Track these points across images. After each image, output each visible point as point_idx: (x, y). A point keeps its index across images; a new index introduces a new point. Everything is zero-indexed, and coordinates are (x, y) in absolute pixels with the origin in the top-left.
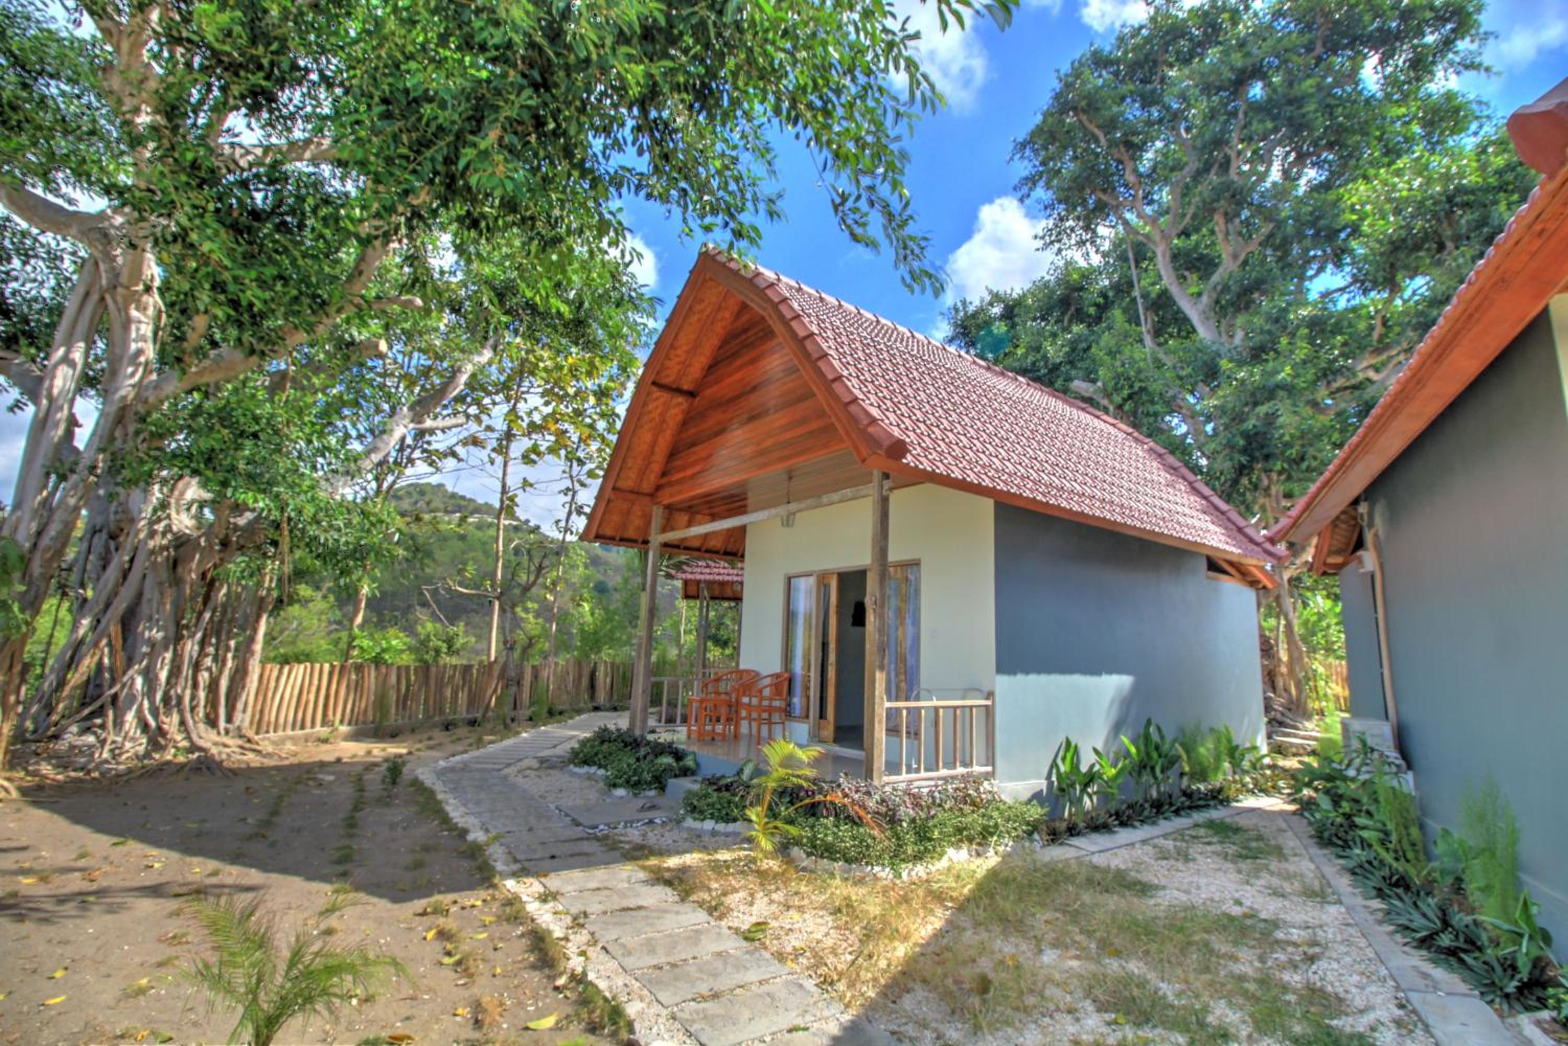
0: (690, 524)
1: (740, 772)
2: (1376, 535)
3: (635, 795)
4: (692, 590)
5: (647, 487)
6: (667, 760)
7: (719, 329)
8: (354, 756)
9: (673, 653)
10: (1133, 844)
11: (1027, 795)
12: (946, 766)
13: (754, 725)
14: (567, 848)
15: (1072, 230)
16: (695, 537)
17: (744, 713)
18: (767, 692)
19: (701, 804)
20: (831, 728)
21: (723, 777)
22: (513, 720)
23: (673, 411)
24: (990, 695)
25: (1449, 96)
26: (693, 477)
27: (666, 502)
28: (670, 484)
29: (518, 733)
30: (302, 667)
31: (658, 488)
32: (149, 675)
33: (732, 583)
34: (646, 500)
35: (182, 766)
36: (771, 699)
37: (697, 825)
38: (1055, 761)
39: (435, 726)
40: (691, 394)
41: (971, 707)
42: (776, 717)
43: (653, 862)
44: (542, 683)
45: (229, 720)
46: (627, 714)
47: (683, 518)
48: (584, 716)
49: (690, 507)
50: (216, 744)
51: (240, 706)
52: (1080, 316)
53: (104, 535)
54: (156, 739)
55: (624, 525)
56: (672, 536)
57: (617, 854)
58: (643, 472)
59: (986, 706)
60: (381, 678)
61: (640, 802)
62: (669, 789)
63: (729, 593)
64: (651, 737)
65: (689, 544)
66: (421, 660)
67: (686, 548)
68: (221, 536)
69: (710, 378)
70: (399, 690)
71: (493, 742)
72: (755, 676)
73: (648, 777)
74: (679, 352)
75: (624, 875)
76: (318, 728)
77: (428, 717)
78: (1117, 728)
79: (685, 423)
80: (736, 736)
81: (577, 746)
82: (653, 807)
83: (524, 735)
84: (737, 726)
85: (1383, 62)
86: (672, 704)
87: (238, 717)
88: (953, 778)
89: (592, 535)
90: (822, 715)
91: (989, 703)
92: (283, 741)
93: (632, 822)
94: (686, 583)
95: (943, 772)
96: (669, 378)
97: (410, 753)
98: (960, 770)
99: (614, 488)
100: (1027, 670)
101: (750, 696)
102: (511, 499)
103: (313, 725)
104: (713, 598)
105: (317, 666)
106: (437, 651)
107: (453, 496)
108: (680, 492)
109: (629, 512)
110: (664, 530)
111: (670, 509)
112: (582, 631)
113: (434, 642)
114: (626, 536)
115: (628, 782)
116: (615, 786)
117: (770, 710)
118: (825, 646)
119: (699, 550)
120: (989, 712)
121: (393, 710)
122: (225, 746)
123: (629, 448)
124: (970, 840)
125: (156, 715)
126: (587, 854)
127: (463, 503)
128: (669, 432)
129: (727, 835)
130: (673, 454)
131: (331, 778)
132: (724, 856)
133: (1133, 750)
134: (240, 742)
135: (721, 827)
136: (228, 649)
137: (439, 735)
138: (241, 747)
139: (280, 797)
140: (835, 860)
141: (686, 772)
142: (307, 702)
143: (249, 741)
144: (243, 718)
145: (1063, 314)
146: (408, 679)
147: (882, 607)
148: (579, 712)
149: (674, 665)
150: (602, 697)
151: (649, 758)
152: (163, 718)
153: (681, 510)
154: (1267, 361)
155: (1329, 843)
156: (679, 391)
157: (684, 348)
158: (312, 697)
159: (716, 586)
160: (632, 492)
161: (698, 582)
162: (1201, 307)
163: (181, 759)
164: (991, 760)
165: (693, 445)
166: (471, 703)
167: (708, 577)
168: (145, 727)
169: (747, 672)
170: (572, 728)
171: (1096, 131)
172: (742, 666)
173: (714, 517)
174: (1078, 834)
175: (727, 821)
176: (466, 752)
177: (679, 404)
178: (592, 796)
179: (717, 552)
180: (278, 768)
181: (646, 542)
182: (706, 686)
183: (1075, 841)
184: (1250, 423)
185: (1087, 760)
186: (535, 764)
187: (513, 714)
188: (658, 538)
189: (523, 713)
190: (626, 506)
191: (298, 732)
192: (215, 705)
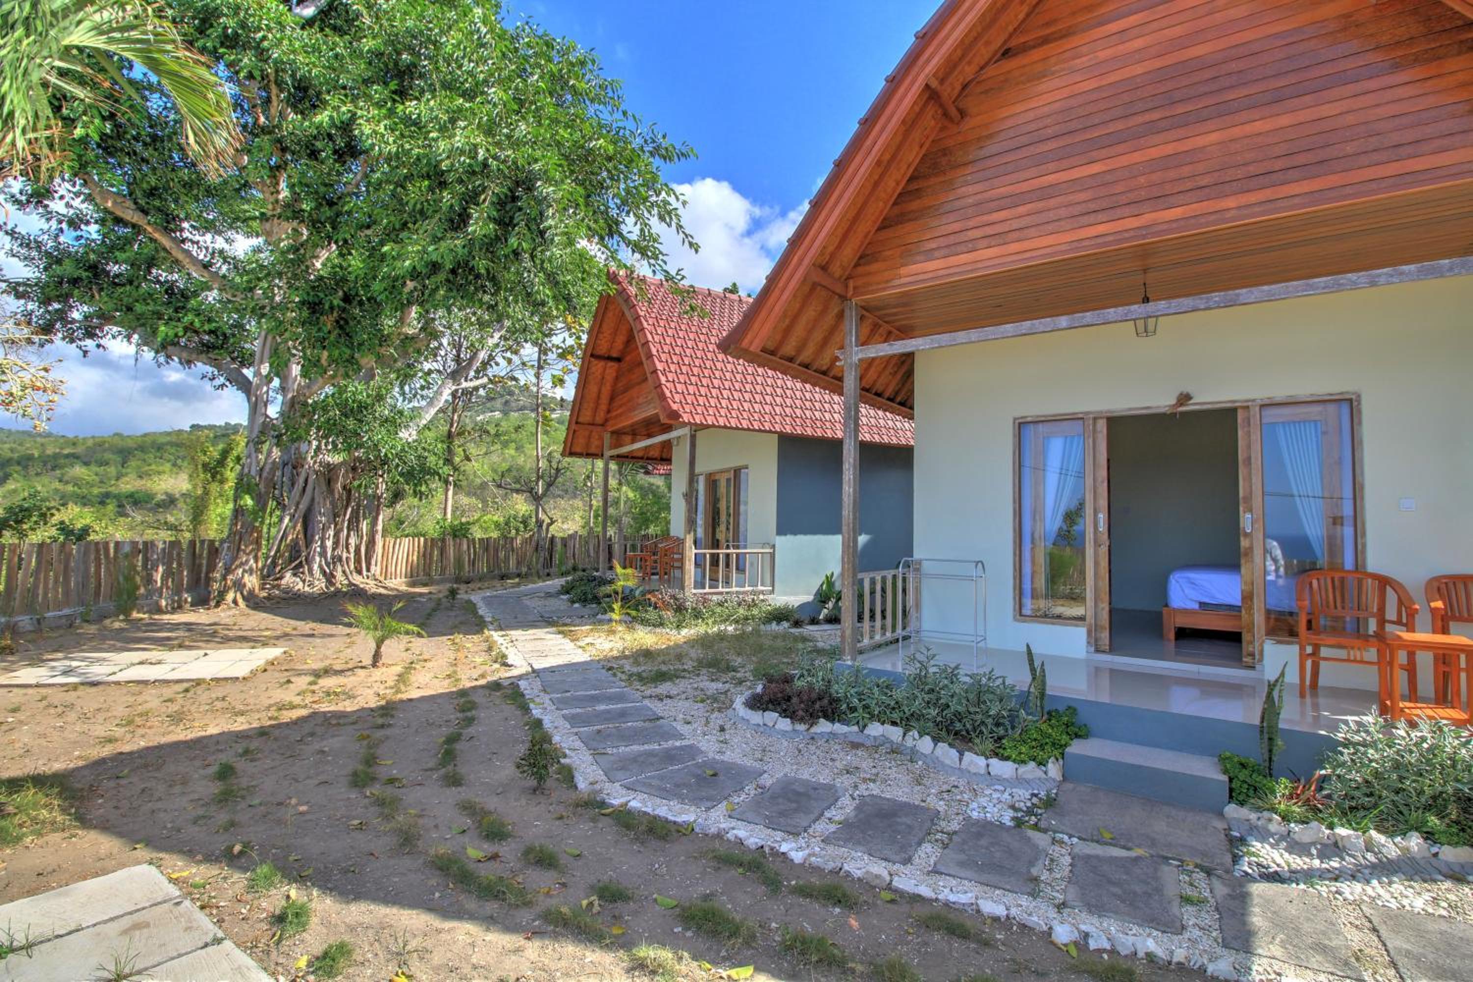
0: (633, 442)
3: (584, 606)
5: (599, 419)
16: (639, 449)
23: (608, 372)
24: (774, 547)
26: (628, 411)
27: (613, 429)
28: (613, 418)
29: (546, 581)
30: (407, 539)
31: (606, 420)
32: (323, 543)
34: (599, 428)
35: (346, 592)
39: (493, 578)
40: (618, 360)
41: (763, 553)
43: (565, 628)
45: (368, 570)
47: (628, 438)
49: (630, 431)
50: (362, 582)
51: (373, 562)
53: (290, 467)
54: (330, 578)
55: (588, 445)
56: (621, 450)
57: (550, 626)
58: (595, 410)
59: (771, 553)
60: (458, 546)
62: (601, 604)
65: (635, 454)
67: (633, 458)
70: (469, 554)
73: (590, 597)
74: (606, 334)
76: (421, 577)
77: (490, 571)
79: (617, 378)
83: (549, 582)
87: (373, 568)
89: (569, 453)
91: (772, 551)
96: (602, 350)
98: (747, 588)
99: (577, 423)
103: (418, 575)
108: (620, 422)
109: (589, 437)
110: (615, 447)
111: (616, 434)
114: (590, 452)
115: (581, 599)
116: (575, 602)
119: (642, 458)
120: (772, 556)
121: (467, 567)
122: (367, 583)
123: (583, 397)
125: (329, 566)
126: (536, 626)
128: (608, 384)
130: (612, 399)
131: (425, 600)
134: (375, 582)
138: (376, 585)
142: (413, 561)
143: (380, 582)
144: (376, 569)
146: (474, 547)
152: (332, 568)
153: (625, 433)
156: (610, 358)
157: (609, 331)
158: (415, 558)
160: (589, 424)
163: (344, 589)
164: (772, 583)
165: (624, 392)
166: (517, 563)
168: (324, 573)
173: (650, 436)
177: (611, 367)
178: (563, 608)
179: (656, 459)
186: (542, 595)
188: (608, 453)
189: (554, 570)
190: (587, 433)
191: (409, 579)
192: (359, 562)
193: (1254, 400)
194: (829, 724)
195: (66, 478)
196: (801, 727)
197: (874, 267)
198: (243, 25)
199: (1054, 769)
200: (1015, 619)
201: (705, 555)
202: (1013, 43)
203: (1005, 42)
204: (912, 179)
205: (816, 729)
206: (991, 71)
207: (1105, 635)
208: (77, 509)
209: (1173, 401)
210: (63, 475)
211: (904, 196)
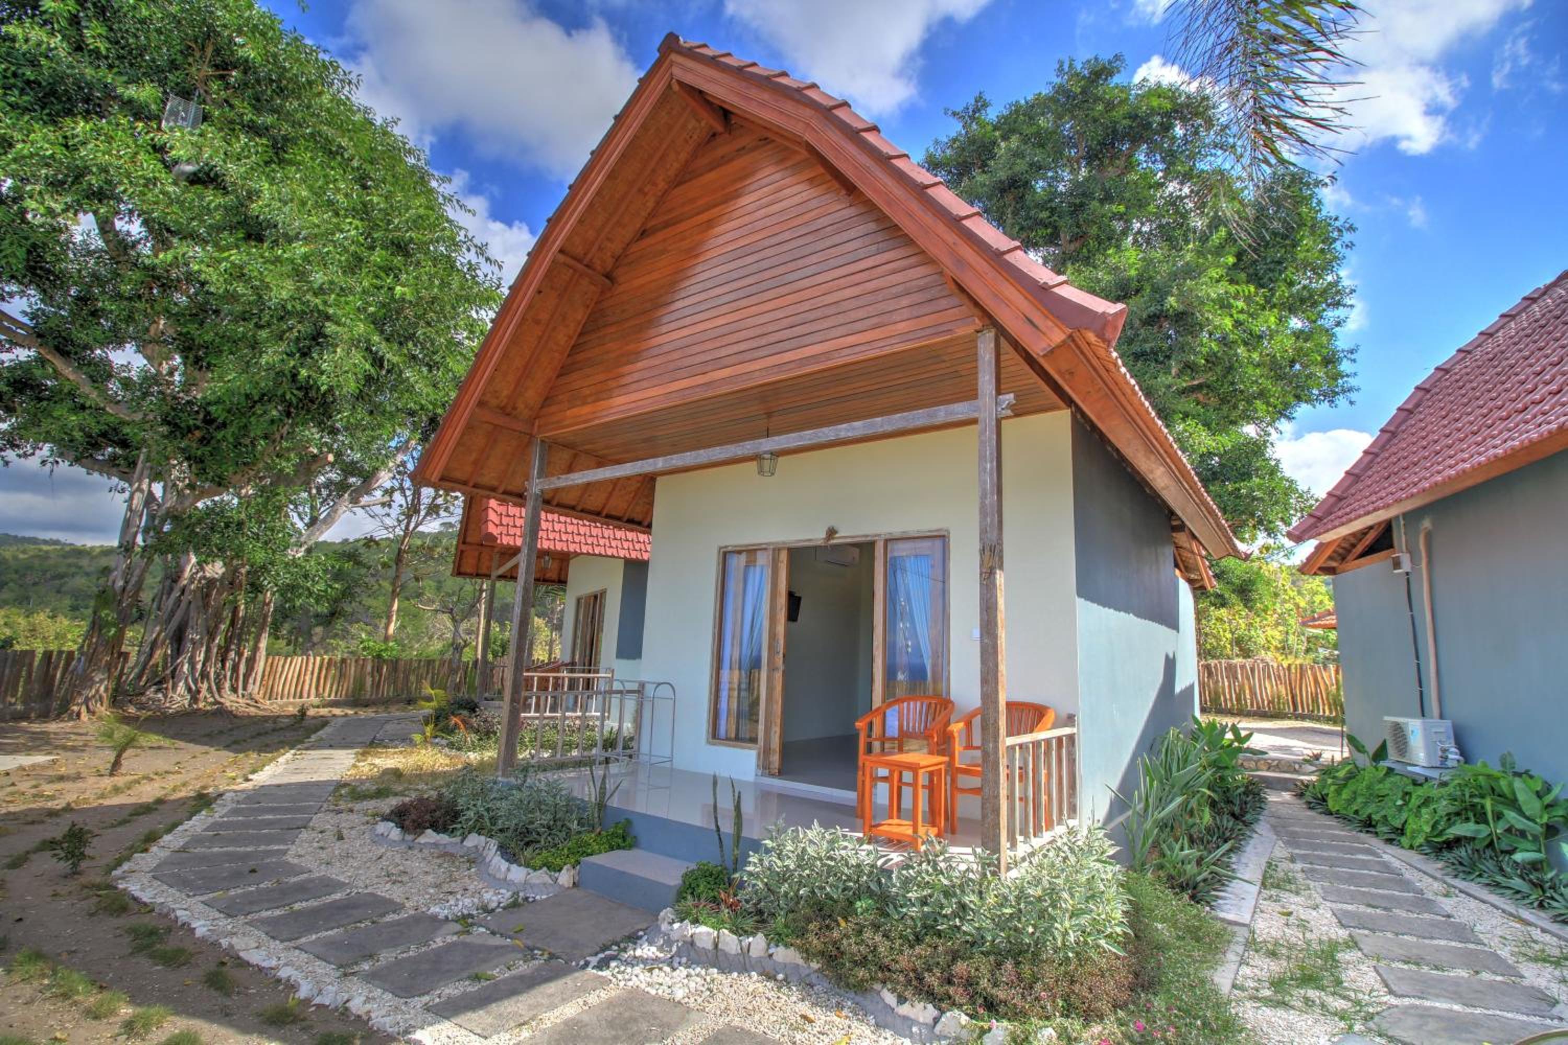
30: (301, 658)
32: (192, 664)
35: (208, 711)
45: (245, 689)
50: (232, 701)
51: (251, 681)
54: (194, 695)
55: (478, 565)
70: (373, 676)
76: (312, 698)
87: (250, 687)
92: (287, 705)
99: (464, 543)
103: (309, 696)
109: (479, 558)
121: (369, 689)
122: (237, 703)
125: (196, 683)
134: (248, 701)
136: (245, 647)
138: (247, 704)
142: (304, 681)
143: (255, 701)
144: (253, 688)
152: (200, 685)
158: (308, 678)
163: (209, 708)
168: (189, 690)
188: (495, 574)
190: (477, 553)
191: (297, 700)
192: (237, 680)
193: (879, 535)
194: (435, 834)
195: (64, 589)
196: (409, 837)
197: (553, 408)
198: (109, 182)
199: (565, 877)
200: (708, 742)
201: (532, 677)
202: (650, 224)
203: (643, 224)
204: (581, 334)
205: (422, 840)
206: (635, 248)
207: (775, 759)
208: (66, 622)
209: (823, 535)
210: (61, 586)
211: (576, 348)
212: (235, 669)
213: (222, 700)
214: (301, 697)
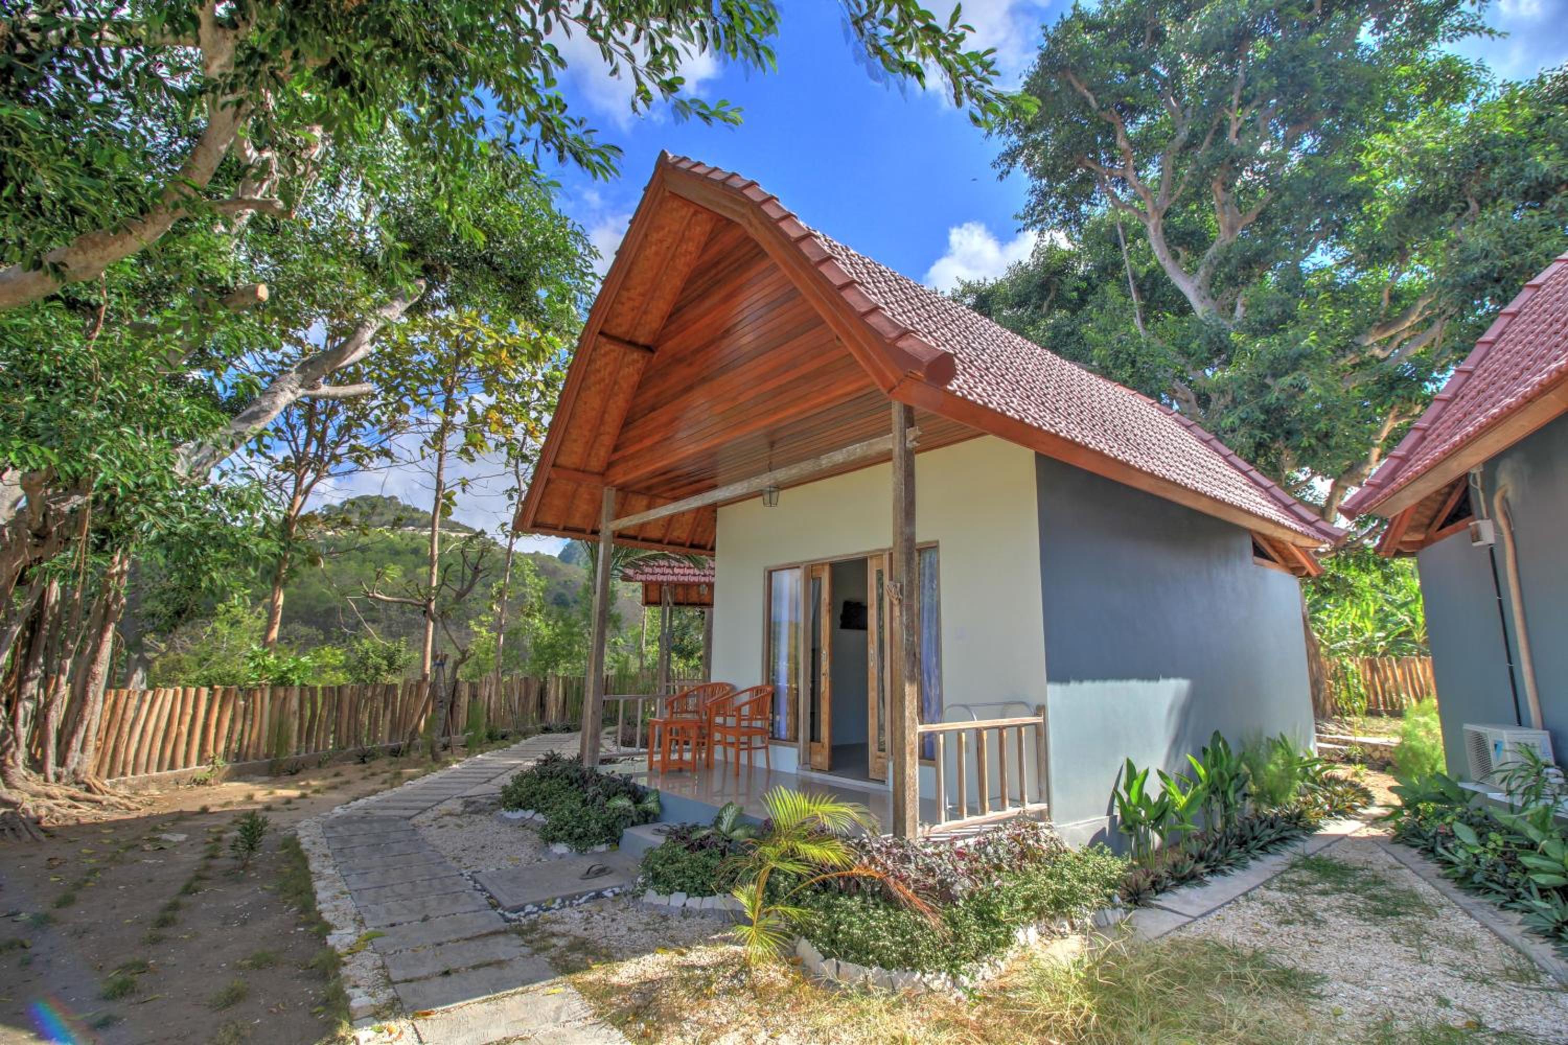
0: (649, 507)
1: (719, 820)
2: (1505, 500)
3: (581, 852)
4: (654, 596)
5: (595, 464)
6: (622, 802)
7: (683, 266)
8: (228, 803)
9: (634, 666)
10: (1235, 900)
11: (1088, 837)
12: (993, 808)
13: (731, 752)
14: (474, 953)
15: (1055, 208)
17: (717, 736)
18: (746, 710)
19: (669, 870)
20: (826, 752)
21: (696, 827)
22: (445, 747)
23: (626, 371)
24: (1040, 710)
25: (1448, 62)
26: (652, 448)
27: (620, 480)
28: (625, 459)
29: (448, 764)
30: (171, 692)
31: (610, 465)
33: (699, 584)
34: (595, 480)
36: (751, 719)
37: (662, 900)
38: (1115, 789)
39: (347, 758)
40: (649, 349)
41: (1019, 727)
42: (757, 741)
43: (595, 974)
44: (482, 704)
45: (62, 761)
46: (579, 735)
47: (643, 499)
48: (531, 739)
49: (649, 488)
50: (35, 795)
51: (76, 744)
52: (1061, 302)
55: (568, 511)
56: (627, 522)
57: (543, 959)
58: (590, 446)
59: (1035, 724)
60: (278, 703)
61: (585, 863)
62: (624, 841)
63: (694, 598)
64: (604, 770)
65: (647, 533)
66: (358, 680)
67: (644, 540)
68: (35, 526)
69: (673, 327)
70: (301, 718)
71: (412, 778)
72: (729, 691)
73: (595, 827)
74: (633, 293)
75: (551, 1004)
76: (193, 766)
77: (339, 748)
78: (1176, 743)
79: (641, 386)
80: (709, 765)
81: (509, 783)
82: (602, 871)
83: (455, 766)
84: (710, 753)
85: (1381, 26)
86: (630, 722)
87: (74, 758)
88: (1005, 821)
89: (529, 524)
90: (814, 737)
91: (1039, 720)
93: (573, 897)
94: (647, 586)
95: (991, 815)
96: (621, 327)
97: (303, 796)
98: (1011, 811)
99: (555, 465)
100: (1081, 678)
101: (725, 716)
102: (449, 498)
103: (186, 764)
104: (677, 604)
105: (192, 691)
106: (377, 669)
107: (406, 508)
108: (636, 467)
109: (574, 495)
110: (618, 516)
111: (624, 490)
112: (536, 645)
113: (374, 660)
114: (570, 525)
115: (570, 835)
116: (554, 840)
117: (751, 732)
118: (815, 652)
119: (660, 541)
120: (1040, 732)
121: (294, 741)
122: (50, 797)
123: (572, 416)
124: (1040, 913)
126: (499, 963)
127: (416, 515)
128: (622, 396)
129: (703, 914)
130: (627, 423)
131: (182, 837)
132: (702, 956)
133: (1202, 772)
134: (74, 790)
135: (695, 902)
136: (61, 670)
137: (351, 770)
138: (72, 798)
139: (93, 872)
140: (867, 964)
141: (647, 818)
142: (178, 735)
143: (89, 789)
144: (80, 759)
145: (1043, 299)
146: (314, 703)
147: (910, 595)
148: (525, 735)
149: (634, 678)
150: (553, 713)
151: (601, 799)
153: (638, 492)
154: (1285, 330)
155: (1481, 889)
156: (632, 344)
157: (640, 289)
158: (185, 729)
159: (680, 590)
160: (577, 470)
161: (660, 584)
162: (1197, 282)
164: (1044, 794)
165: (653, 409)
166: (395, 727)
167: (671, 578)
169: (721, 685)
170: (517, 755)
171: (1087, 93)
172: (714, 679)
174: (1163, 891)
175: (702, 895)
176: (375, 792)
177: (635, 361)
178: (525, 853)
179: (681, 547)
180: (117, 825)
181: (595, 532)
182: (671, 704)
183: (1166, 900)
184: (1271, 398)
185: (1153, 789)
186: (458, 806)
187: (444, 740)
189: (458, 738)
190: (570, 488)
191: (166, 773)
192: (43, 744)
212: (40, 718)
213: (14, 796)
214: (172, 766)
